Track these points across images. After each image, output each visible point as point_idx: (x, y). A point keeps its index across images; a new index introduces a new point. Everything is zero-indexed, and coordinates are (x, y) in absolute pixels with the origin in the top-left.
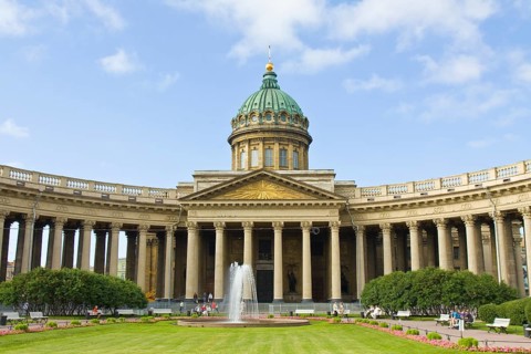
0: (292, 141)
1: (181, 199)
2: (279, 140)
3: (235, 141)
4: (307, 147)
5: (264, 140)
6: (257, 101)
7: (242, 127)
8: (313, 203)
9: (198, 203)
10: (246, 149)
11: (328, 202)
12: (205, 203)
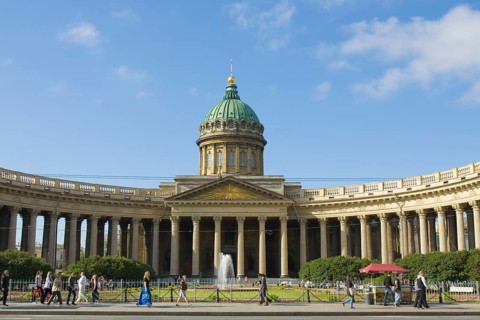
0: (250, 145)
1: (167, 199)
2: (239, 144)
3: (202, 145)
4: (262, 149)
5: (227, 144)
6: (221, 111)
7: (209, 133)
8: (268, 202)
9: (180, 202)
10: (212, 151)
11: (279, 202)
12: (185, 202)
